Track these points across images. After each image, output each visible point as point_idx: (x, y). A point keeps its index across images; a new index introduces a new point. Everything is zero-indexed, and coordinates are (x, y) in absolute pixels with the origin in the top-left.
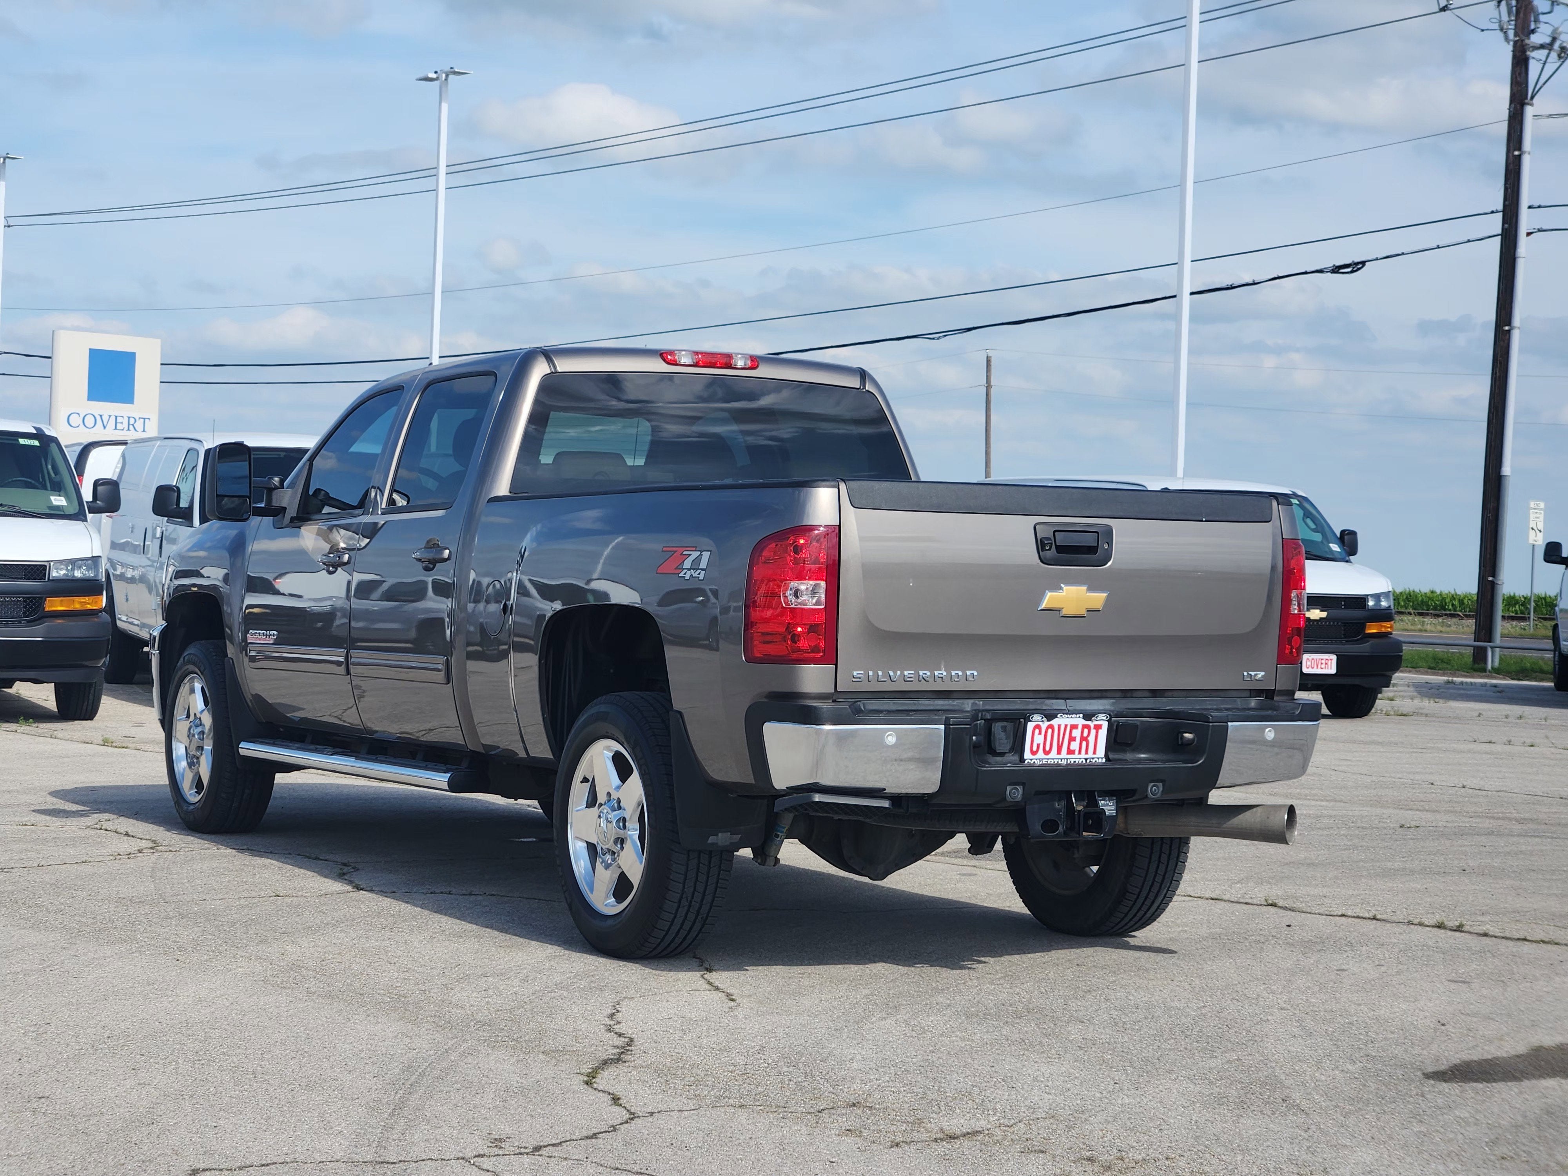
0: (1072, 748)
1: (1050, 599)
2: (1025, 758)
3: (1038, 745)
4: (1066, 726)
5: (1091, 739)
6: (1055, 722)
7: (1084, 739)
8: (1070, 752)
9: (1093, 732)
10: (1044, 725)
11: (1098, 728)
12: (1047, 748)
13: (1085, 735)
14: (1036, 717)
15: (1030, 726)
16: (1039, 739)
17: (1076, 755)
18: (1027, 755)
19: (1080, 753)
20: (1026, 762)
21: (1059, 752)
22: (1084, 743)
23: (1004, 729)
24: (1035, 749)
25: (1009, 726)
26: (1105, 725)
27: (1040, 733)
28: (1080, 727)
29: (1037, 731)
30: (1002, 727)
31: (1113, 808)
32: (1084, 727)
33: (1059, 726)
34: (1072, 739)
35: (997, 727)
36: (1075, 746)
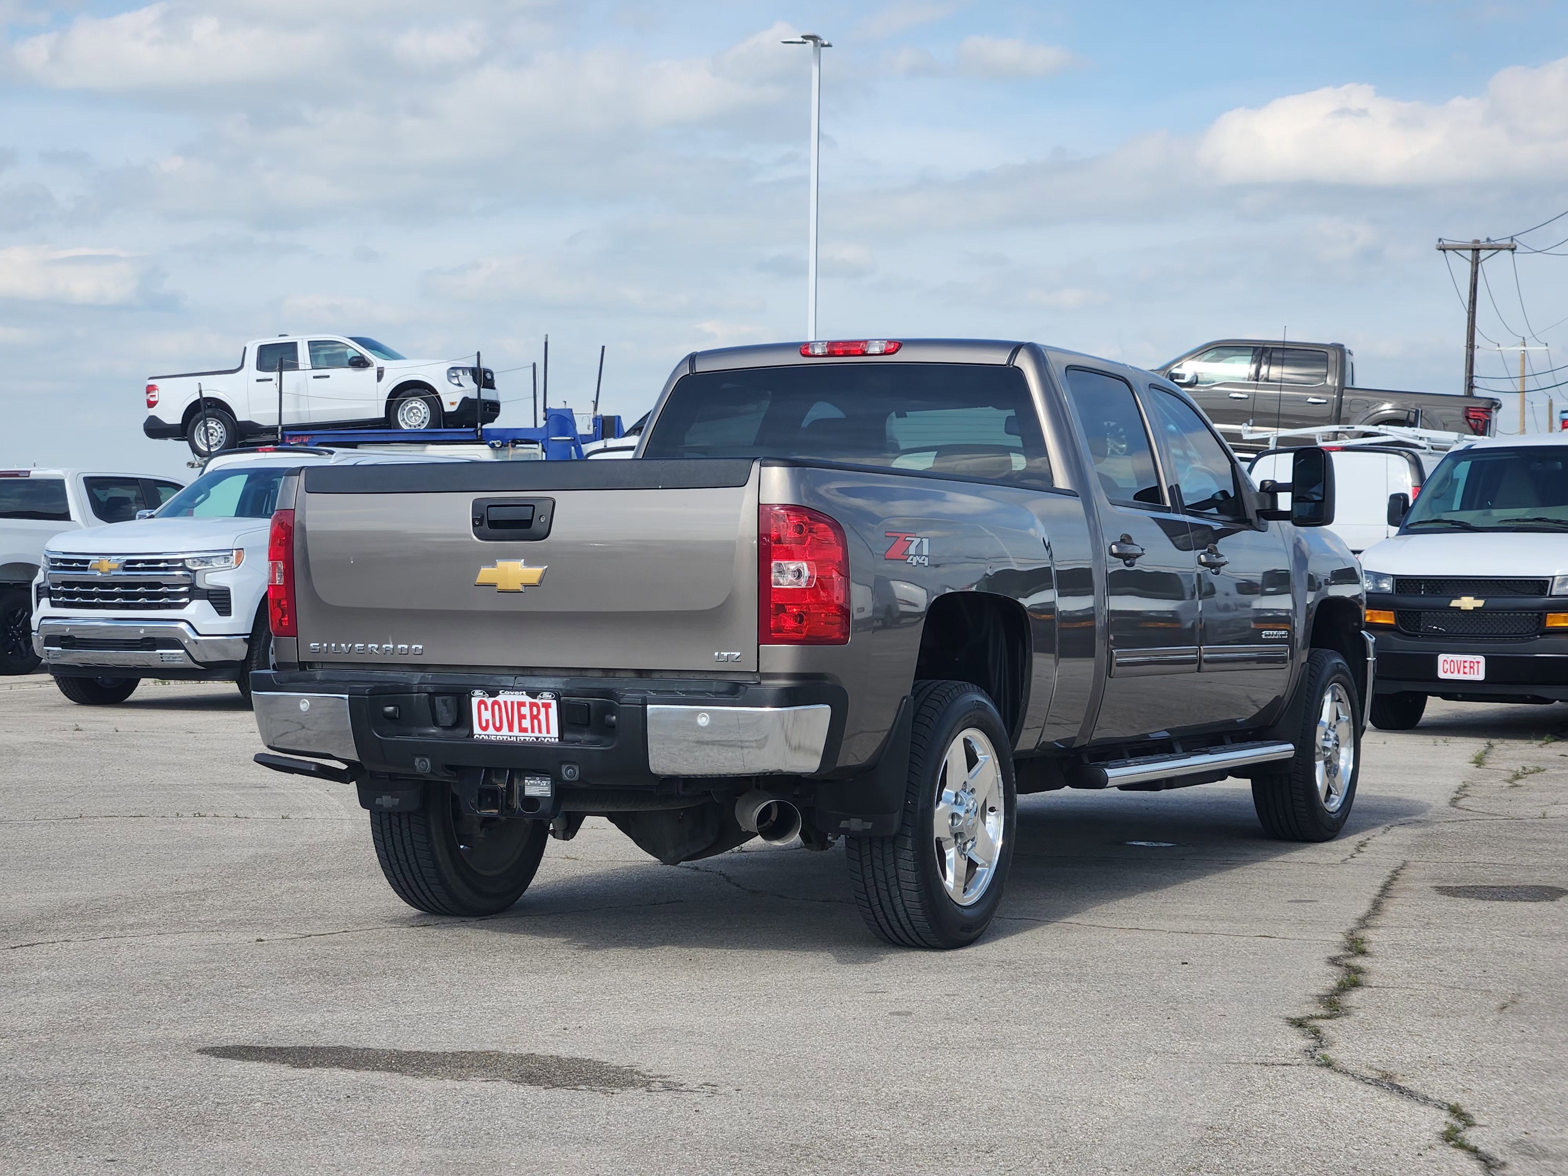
0: (524, 726)
1: (486, 574)
2: (475, 733)
3: (487, 721)
4: (512, 703)
5: (542, 717)
6: (501, 698)
7: (533, 717)
8: (523, 730)
9: (543, 710)
10: (489, 701)
11: (547, 706)
12: (498, 725)
13: (535, 713)
14: (477, 692)
15: (475, 701)
16: (486, 715)
17: (530, 734)
18: (477, 730)
19: (533, 731)
20: (475, 737)
21: (511, 729)
22: (536, 722)
23: (445, 702)
24: (484, 724)
25: (450, 699)
26: (554, 703)
27: (486, 709)
28: (528, 705)
29: (483, 706)
30: (443, 700)
31: (547, 788)
32: (532, 705)
33: (505, 703)
34: (522, 717)
35: (438, 700)
36: (526, 723)
